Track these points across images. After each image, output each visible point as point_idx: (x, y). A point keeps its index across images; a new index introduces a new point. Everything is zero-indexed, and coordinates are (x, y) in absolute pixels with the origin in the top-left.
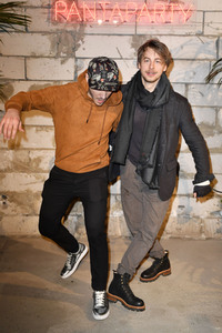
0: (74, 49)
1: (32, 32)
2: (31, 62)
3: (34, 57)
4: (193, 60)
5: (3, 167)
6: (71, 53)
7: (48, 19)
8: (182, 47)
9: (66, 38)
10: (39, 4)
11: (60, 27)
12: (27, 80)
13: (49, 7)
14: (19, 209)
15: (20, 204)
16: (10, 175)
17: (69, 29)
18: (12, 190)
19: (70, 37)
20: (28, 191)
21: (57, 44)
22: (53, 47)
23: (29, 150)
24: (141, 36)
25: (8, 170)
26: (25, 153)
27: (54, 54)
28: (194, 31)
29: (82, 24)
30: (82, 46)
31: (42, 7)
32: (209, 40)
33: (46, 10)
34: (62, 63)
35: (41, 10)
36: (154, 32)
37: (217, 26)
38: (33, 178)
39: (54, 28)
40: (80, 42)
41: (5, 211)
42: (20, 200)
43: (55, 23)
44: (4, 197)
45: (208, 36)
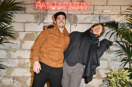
0: (44, 20)
1: (27, 13)
2: (26, 25)
3: (28, 22)
4: (90, 23)
5: (14, 66)
6: (42, 21)
7: (34, 8)
8: (86, 19)
9: (40, 15)
10: (30, 3)
11: (38, 11)
12: (25, 31)
13: (34, 4)
14: (19, 83)
15: (20, 81)
16: (16, 69)
17: (41, 12)
18: (17, 76)
19: (42, 15)
20: (24, 76)
21: (37, 17)
22: (35, 19)
23: (24, 59)
24: (69, 14)
25: (16, 67)
26: (23, 60)
27: (36, 21)
28: (90, 13)
29: (47, 10)
30: (47, 18)
31: (31, 4)
32: (96, 16)
33: (33, 5)
34: (39, 25)
35: (31, 5)
36: (75, 13)
37: (99, 11)
38: (26, 71)
39: (36, 12)
40: (46, 17)
41: (14, 85)
42: (20, 80)
43: (36, 10)
44: (14, 79)
45: (96, 15)
